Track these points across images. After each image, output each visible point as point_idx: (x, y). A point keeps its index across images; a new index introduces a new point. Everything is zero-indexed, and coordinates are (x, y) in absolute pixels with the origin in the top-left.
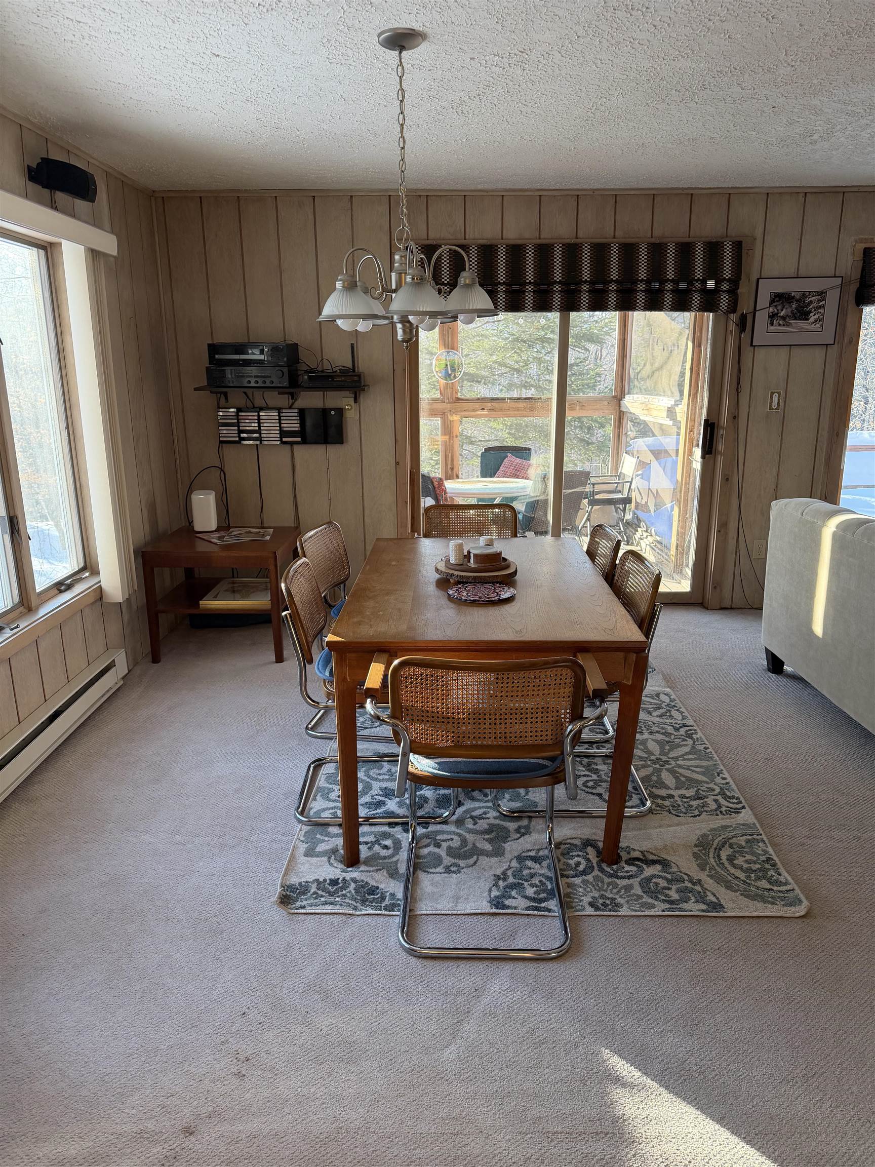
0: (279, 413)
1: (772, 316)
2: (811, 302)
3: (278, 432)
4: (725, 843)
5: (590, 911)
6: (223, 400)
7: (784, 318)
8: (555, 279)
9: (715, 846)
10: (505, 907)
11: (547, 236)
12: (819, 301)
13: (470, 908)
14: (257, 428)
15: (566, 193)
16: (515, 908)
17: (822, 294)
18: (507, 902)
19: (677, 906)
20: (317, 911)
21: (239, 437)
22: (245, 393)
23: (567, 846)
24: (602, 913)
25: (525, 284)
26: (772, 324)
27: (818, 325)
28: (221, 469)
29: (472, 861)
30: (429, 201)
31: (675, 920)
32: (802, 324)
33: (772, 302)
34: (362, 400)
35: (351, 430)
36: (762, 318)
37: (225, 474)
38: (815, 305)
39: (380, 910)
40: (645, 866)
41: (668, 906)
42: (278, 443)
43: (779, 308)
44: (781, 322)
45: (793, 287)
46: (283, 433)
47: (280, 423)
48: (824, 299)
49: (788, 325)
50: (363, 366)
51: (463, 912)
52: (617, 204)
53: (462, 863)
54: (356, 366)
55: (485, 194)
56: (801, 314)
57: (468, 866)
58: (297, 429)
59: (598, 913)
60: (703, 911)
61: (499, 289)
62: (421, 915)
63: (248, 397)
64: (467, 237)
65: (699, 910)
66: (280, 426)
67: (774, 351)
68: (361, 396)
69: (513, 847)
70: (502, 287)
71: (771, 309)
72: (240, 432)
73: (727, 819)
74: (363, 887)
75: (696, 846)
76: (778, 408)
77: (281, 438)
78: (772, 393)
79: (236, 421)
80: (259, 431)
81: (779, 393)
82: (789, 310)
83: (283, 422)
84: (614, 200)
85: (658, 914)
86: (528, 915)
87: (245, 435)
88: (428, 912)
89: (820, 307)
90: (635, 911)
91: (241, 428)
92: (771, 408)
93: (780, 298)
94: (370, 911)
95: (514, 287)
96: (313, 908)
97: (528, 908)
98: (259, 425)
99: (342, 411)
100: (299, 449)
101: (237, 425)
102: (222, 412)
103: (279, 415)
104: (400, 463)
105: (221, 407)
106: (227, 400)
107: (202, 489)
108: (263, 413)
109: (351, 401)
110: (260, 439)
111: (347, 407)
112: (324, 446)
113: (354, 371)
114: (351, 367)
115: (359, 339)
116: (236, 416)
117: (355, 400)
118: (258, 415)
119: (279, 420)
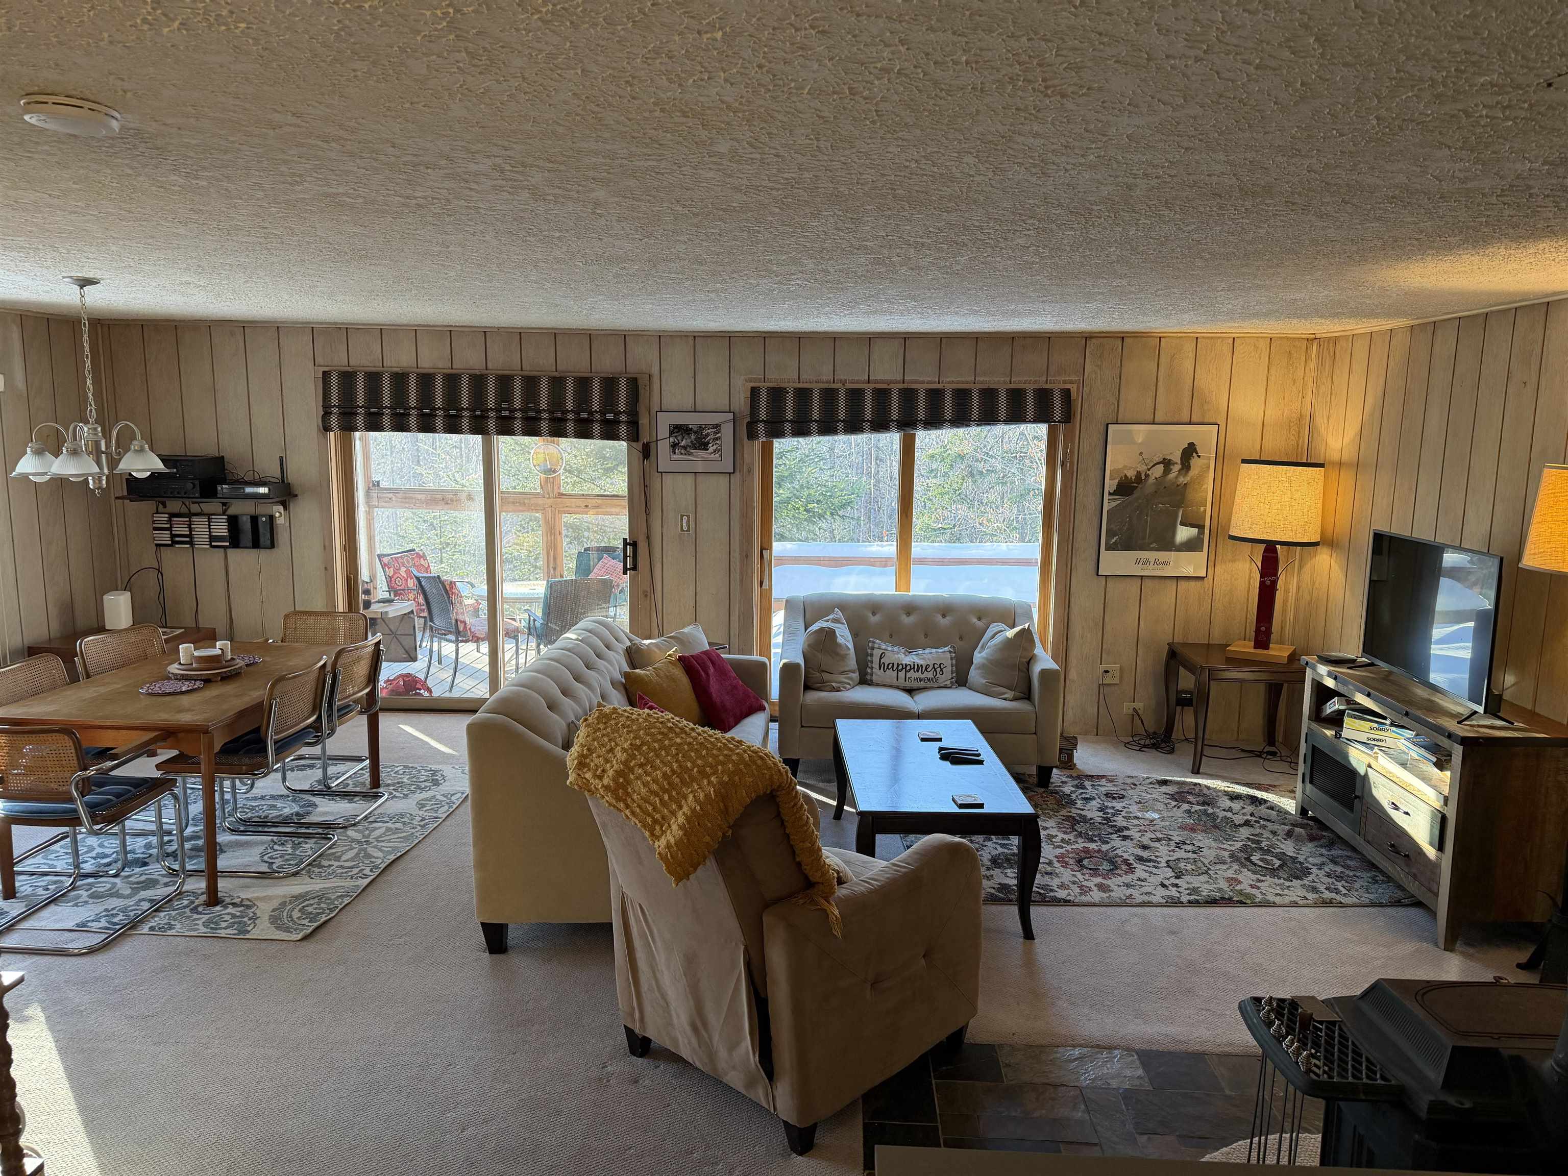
0: (209, 519)
1: (674, 446)
2: (708, 435)
3: (207, 536)
5: (144, 931)
6: (161, 506)
7: (685, 448)
10: (85, 926)
11: (459, 365)
12: (715, 433)
13: (58, 925)
14: (189, 533)
15: (475, 329)
16: (89, 927)
17: (717, 427)
18: (90, 924)
19: (215, 931)
21: (172, 540)
22: (181, 500)
23: (187, 893)
24: (154, 933)
25: (435, 409)
26: (675, 453)
27: (717, 455)
28: (159, 570)
29: (100, 900)
30: (349, 333)
32: (702, 453)
33: (671, 433)
34: (292, 508)
35: (282, 537)
36: (663, 448)
37: (162, 575)
38: (712, 437)
40: (230, 907)
41: (208, 930)
42: (208, 547)
43: (679, 438)
44: (683, 451)
45: (691, 420)
46: (212, 538)
47: (210, 529)
48: (719, 432)
49: (690, 454)
50: (292, 476)
51: (51, 928)
54: (286, 477)
55: (400, 328)
56: (701, 445)
57: (93, 903)
58: (225, 534)
59: (151, 933)
60: (230, 934)
61: (411, 412)
63: (184, 504)
64: (383, 365)
65: (227, 934)
66: (210, 531)
67: (680, 476)
68: (291, 505)
69: (146, 893)
71: (672, 439)
72: (173, 536)
75: (292, 897)
76: (689, 530)
77: (211, 542)
78: (682, 516)
79: (168, 526)
80: (190, 536)
81: (688, 516)
82: (689, 441)
83: (212, 527)
84: (518, 337)
85: (194, 935)
86: (94, 932)
87: (177, 539)
89: (717, 439)
90: (179, 932)
91: (173, 532)
92: (682, 530)
93: (677, 429)
95: (425, 412)
97: (97, 928)
98: (191, 530)
99: (271, 518)
100: (230, 552)
101: (170, 529)
102: (157, 517)
103: (209, 521)
104: (328, 569)
105: (157, 513)
106: (165, 506)
107: (117, 590)
108: (194, 519)
109: (281, 508)
110: (191, 543)
111: (277, 515)
112: (255, 550)
113: (283, 481)
114: (279, 476)
115: (288, 453)
116: (170, 521)
117: (285, 508)
118: (190, 521)
119: (209, 525)
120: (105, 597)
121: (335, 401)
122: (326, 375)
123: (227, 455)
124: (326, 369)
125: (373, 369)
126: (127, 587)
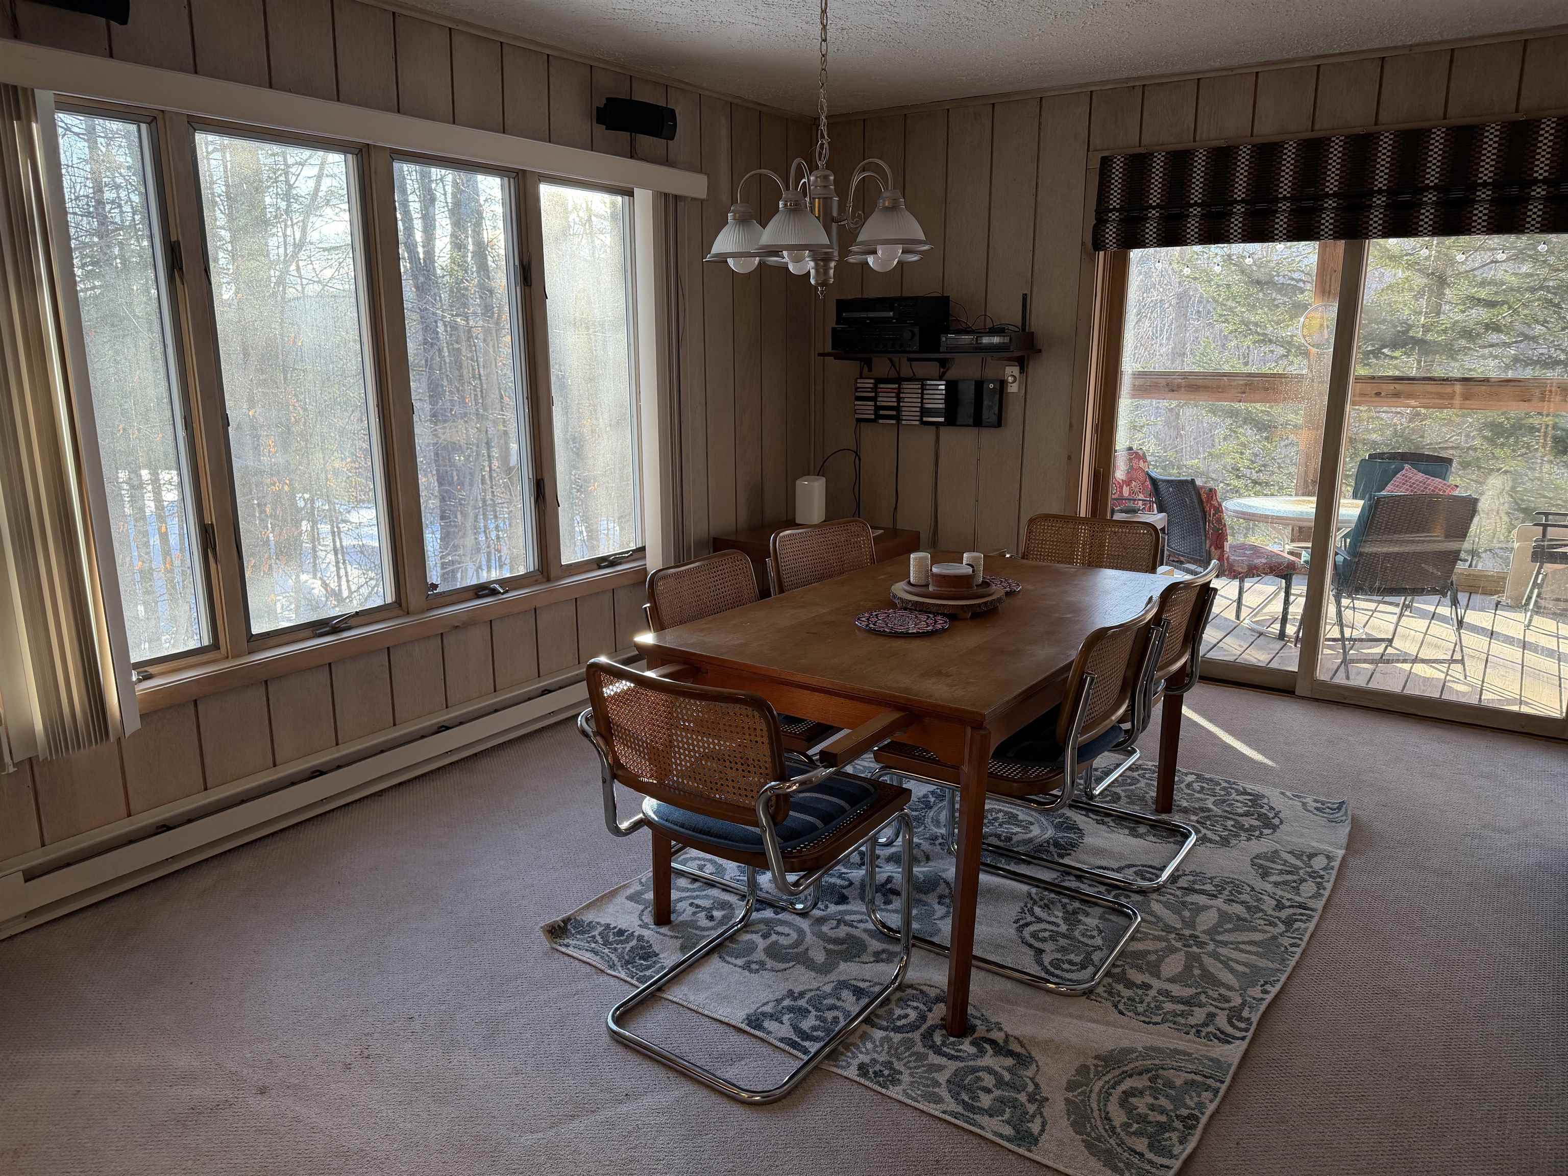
0: (923, 385)
3: (918, 409)
4: (1148, 1071)
5: (852, 1072)
6: (866, 369)
8: (1327, 189)
9: (1125, 1069)
10: (759, 1027)
11: (1324, 125)
13: (722, 1012)
14: (895, 404)
15: (1363, 56)
16: (769, 1033)
18: (766, 1024)
19: (971, 1116)
20: (575, 955)
21: (876, 414)
22: (891, 360)
23: (915, 992)
24: (867, 1083)
25: (1277, 200)
28: (856, 453)
29: (782, 966)
30: (1146, 92)
31: (950, 1129)
34: (1030, 370)
35: (1013, 412)
37: (860, 459)
39: (632, 978)
40: (990, 1052)
41: (960, 1109)
42: (917, 423)
46: (924, 412)
47: (922, 398)
50: (1036, 324)
51: (710, 1014)
52: (1454, 64)
53: (770, 963)
54: (1027, 323)
55: (1230, 73)
57: (772, 970)
58: (941, 406)
59: (862, 1081)
60: (1001, 1136)
61: (1234, 210)
62: (667, 999)
63: (893, 365)
64: (1197, 139)
65: (996, 1134)
66: (922, 403)
68: (1031, 363)
69: (848, 970)
70: (1239, 207)
72: (878, 408)
73: (1199, 1044)
74: (642, 948)
75: (1097, 1057)
77: (922, 416)
79: (873, 394)
80: (897, 409)
83: (926, 397)
84: (1449, 58)
85: (936, 1113)
86: (777, 1047)
87: (882, 412)
88: (675, 999)
90: (909, 1096)
91: (878, 403)
94: (623, 975)
95: (1259, 206)
96: (576, 950)
97: (782, 1040)
98: (899, 402)
99: (1003, 383)
100: (945, 432)
101: (874, 399)
102: (862, 383)
103: (923, 388)
104: (1073, 459)
105: (861, 378)
106: (870, 370)
107: (809, 474)
108: (905, 385)
109: (1016, 370)
110: (898, 418)
111: (1010, 379)
112: (975, 430)
113: (1024, 329)
114: (1020, 324)
115: (1035, 289)
116: (875, 389)
117: (1022, 371)
118: (899, 388)
119: (922, 394)
120: (798, 482)
121: (1115, 201)
122: (1106, 162)
123: (952, 295)
124: (1106, 154)
125: (1179, 147)
126: (820, 472)
